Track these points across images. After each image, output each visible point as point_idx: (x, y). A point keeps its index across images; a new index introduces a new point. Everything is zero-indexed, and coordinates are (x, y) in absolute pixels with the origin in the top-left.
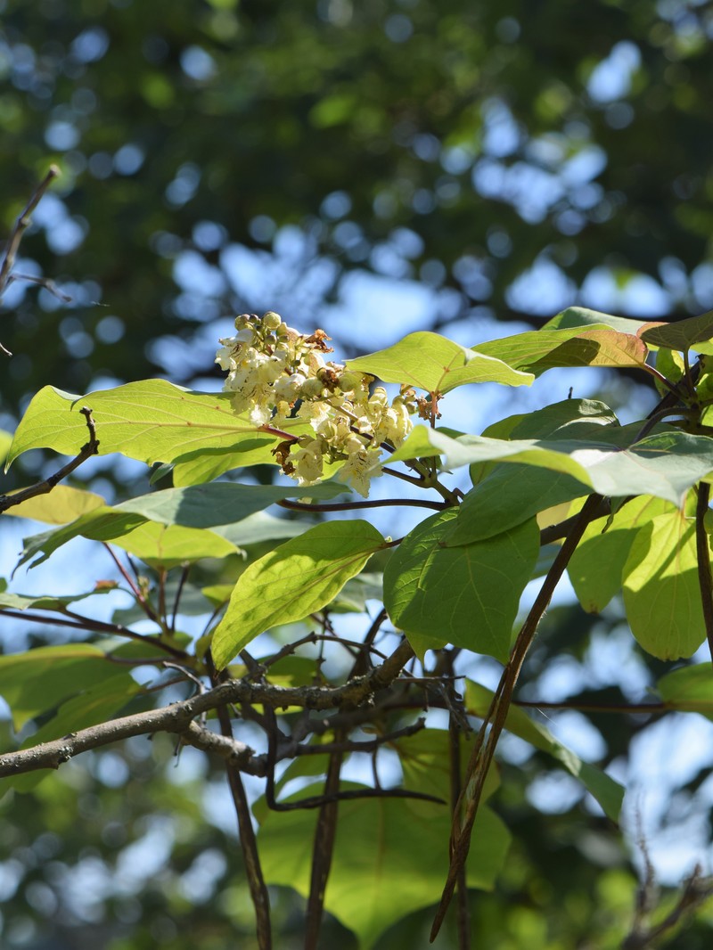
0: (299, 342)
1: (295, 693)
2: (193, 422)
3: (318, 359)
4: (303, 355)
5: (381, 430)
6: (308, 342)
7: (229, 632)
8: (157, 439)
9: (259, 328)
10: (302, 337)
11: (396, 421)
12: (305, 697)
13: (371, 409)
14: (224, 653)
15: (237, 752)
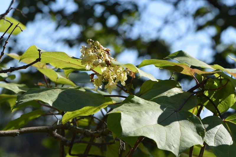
0: (102, 51)
1: (81, 130)
2: (70, 62)
3: (106, 56)
4: (103, 54)
5: (118, 78)
6: (105, 51)
7: (67, 116)
8: (60, 63)
9: (93, 44)
10: (104, 49)
11: (123, 77)
12: (84, 132)
13: (117, 72)
14: (65, 120)
15: (63, 140)
